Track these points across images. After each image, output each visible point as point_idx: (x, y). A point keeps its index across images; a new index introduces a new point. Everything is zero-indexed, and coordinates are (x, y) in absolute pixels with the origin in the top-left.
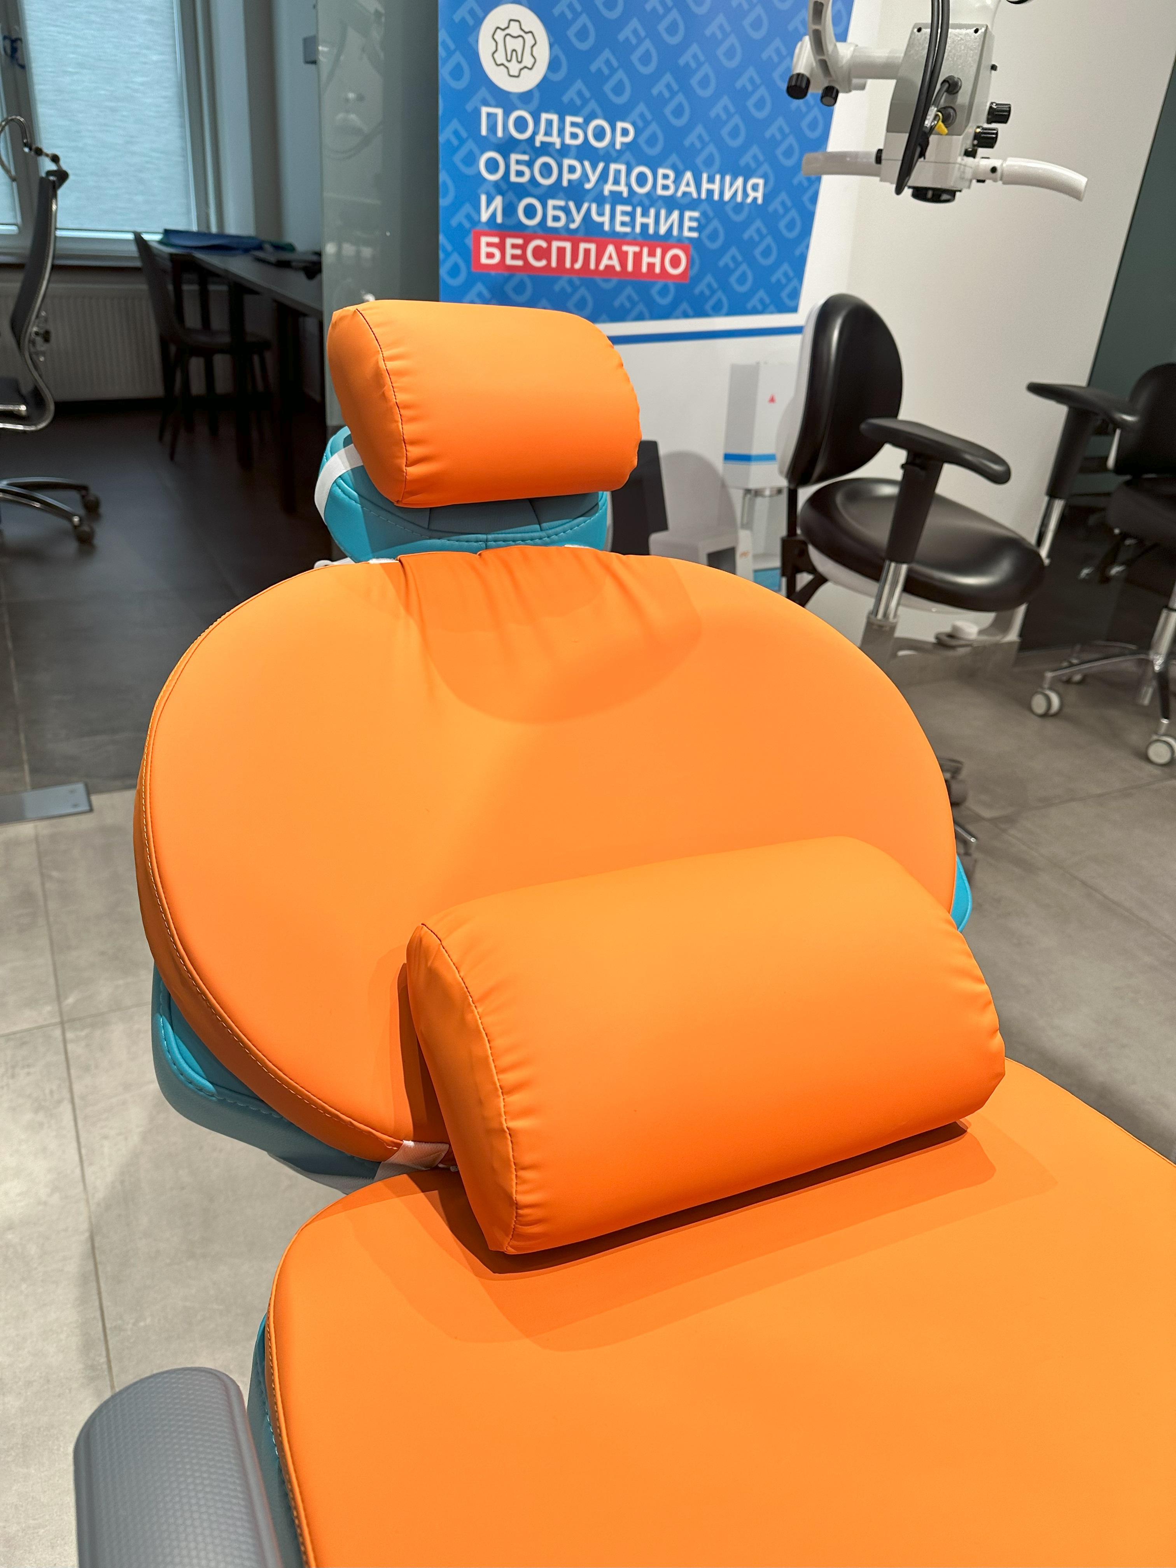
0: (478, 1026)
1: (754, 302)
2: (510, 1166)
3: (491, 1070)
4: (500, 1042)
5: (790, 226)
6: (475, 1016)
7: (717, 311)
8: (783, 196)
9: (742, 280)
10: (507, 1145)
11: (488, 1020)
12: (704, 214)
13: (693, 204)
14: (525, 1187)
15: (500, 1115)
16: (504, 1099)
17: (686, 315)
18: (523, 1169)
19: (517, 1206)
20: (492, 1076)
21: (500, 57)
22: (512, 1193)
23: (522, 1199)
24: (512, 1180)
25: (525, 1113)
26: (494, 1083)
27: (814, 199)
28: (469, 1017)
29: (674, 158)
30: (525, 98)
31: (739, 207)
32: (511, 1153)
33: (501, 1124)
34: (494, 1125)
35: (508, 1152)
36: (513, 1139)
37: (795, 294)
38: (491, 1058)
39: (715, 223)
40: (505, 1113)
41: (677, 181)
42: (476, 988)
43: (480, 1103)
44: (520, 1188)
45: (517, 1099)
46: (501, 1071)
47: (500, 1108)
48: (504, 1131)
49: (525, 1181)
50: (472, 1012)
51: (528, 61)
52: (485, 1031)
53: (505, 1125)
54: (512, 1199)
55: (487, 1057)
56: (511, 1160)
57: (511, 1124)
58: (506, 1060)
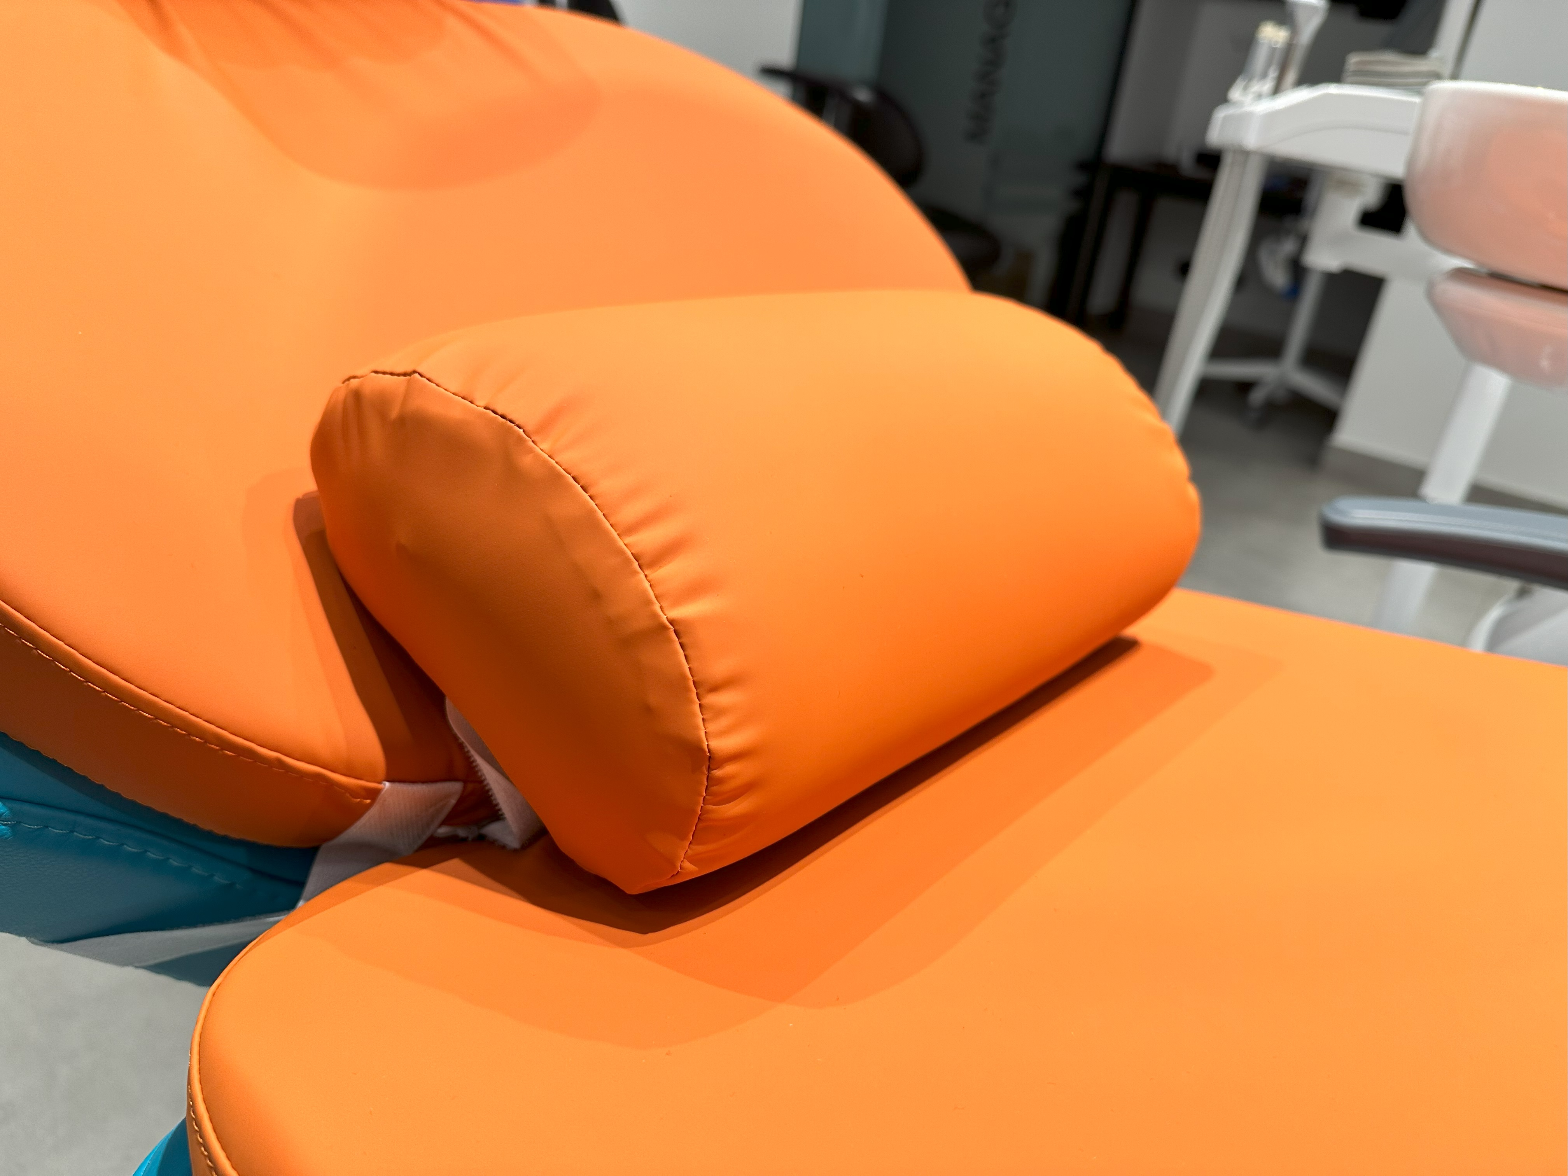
0: (552, 468)
2: (687, 689)
3: (606, 533)
4: (606, 486)
6: (537, 456)
10: (675, 653)
11: (568, 457)
14: (723, 722)
15: (649, 603)
16: (646, 576)
18: (715, 688)
19: (712, 760)
20: (612, 541)
22: (700, 741)
23: (721, 745)
24: (694, 715)
25: (694, 589)
26: (621, 552)
28: (526, 461)
32: (686, 666)
33: (655, 616)
34: (641, 623)
35: (680, 665)
36: (683, 640)
38: (600, 514)
40: (656, 597)
42: (522, 413)
43: (596, 596)
44: (712, 727)
45: (671, 572)
46: (625, 532)
47: (644, 592)
48: (664, 628)
49: (720, 712)
50: (531, 451)
52: (570, 474)
53: (664, 618)
54: (702, 750)
55: (592, 512)
56: (688, 679)
57: (676, 613)
58: (630, 513)
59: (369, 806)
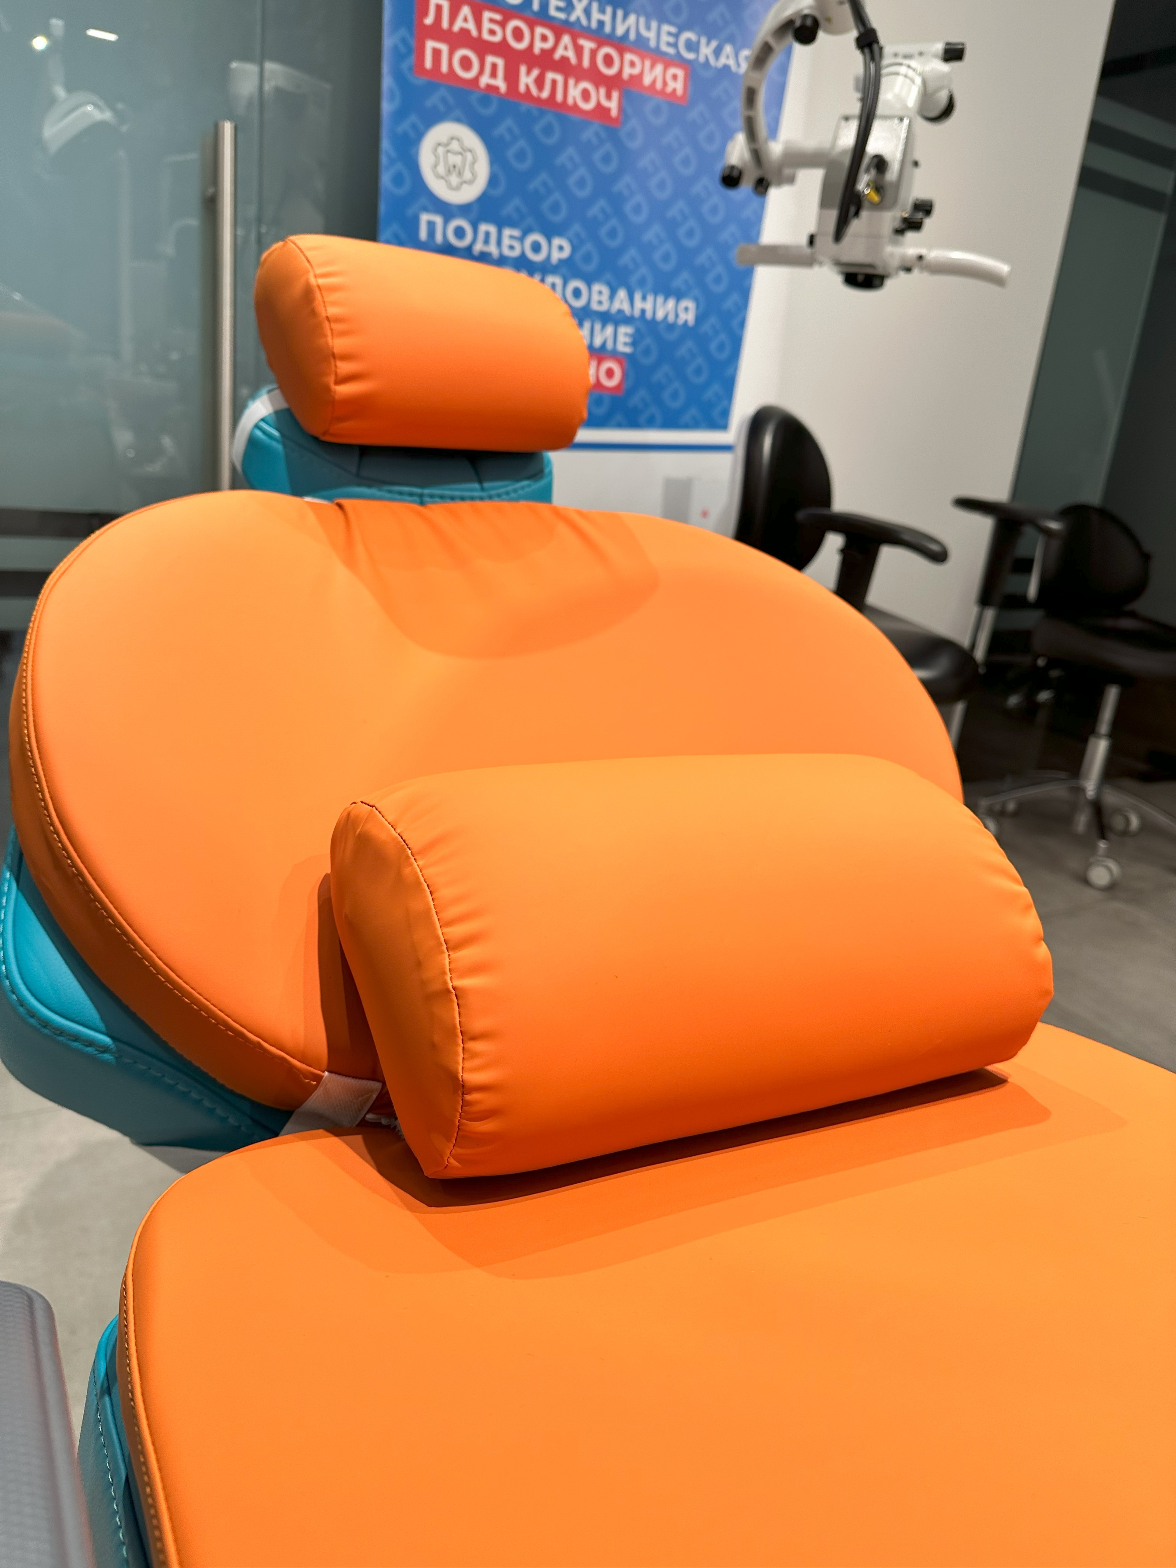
0: (418, 878)
1: (686, 418)
2: (456, 1036)
3: (432, 924)
4: (445, 893)
5: (721, 347)
6: (413, 869)
7: (650, 423)
8: (713, 320)
9: (675, 395)
10: (453, 1009)
11: (430, 872)
12: (638, 331)
13: (627, 320)
14: (476, 1062)
15: (444, 973)
16: (449, 955)
17: (620, 426)
18: (473, 1038)
19: (464, 1088)
20: (435, 929)
21: (441, 169)
22: (457, 1072)
23: (472, 1078)
24: (457, 1054)
25: (476, 969)
26: (438, 938)
27: (742, 324)
28: (407, 871)
29: (608, 276)
30: (464, 210)
31: (671, 327)
32: (458, 1020)
33: (445, 983)
34: (436, 986)
35: (454, 1018)
36: (459, 1002)
37: (725, 414)
38: (434, 911)
39: (648, 341)
40: (450, 970)
41: (612, 297)
42: (415, 840)
43: (419, 964)
44: (468, 1064)
45: (466, 955)
46: (445, 924)
47: (444, 965)
48: (449, 991)
49: (474, 1055)
50: (411, 865)
51: (467, 175)
52: (426, 882)
53: (450, 985)
54: (458, 1079)
55: (429, 909)
56: (457, 1029)
57: (458, 983)
58: (452, 912)
59: (316, 1086)
